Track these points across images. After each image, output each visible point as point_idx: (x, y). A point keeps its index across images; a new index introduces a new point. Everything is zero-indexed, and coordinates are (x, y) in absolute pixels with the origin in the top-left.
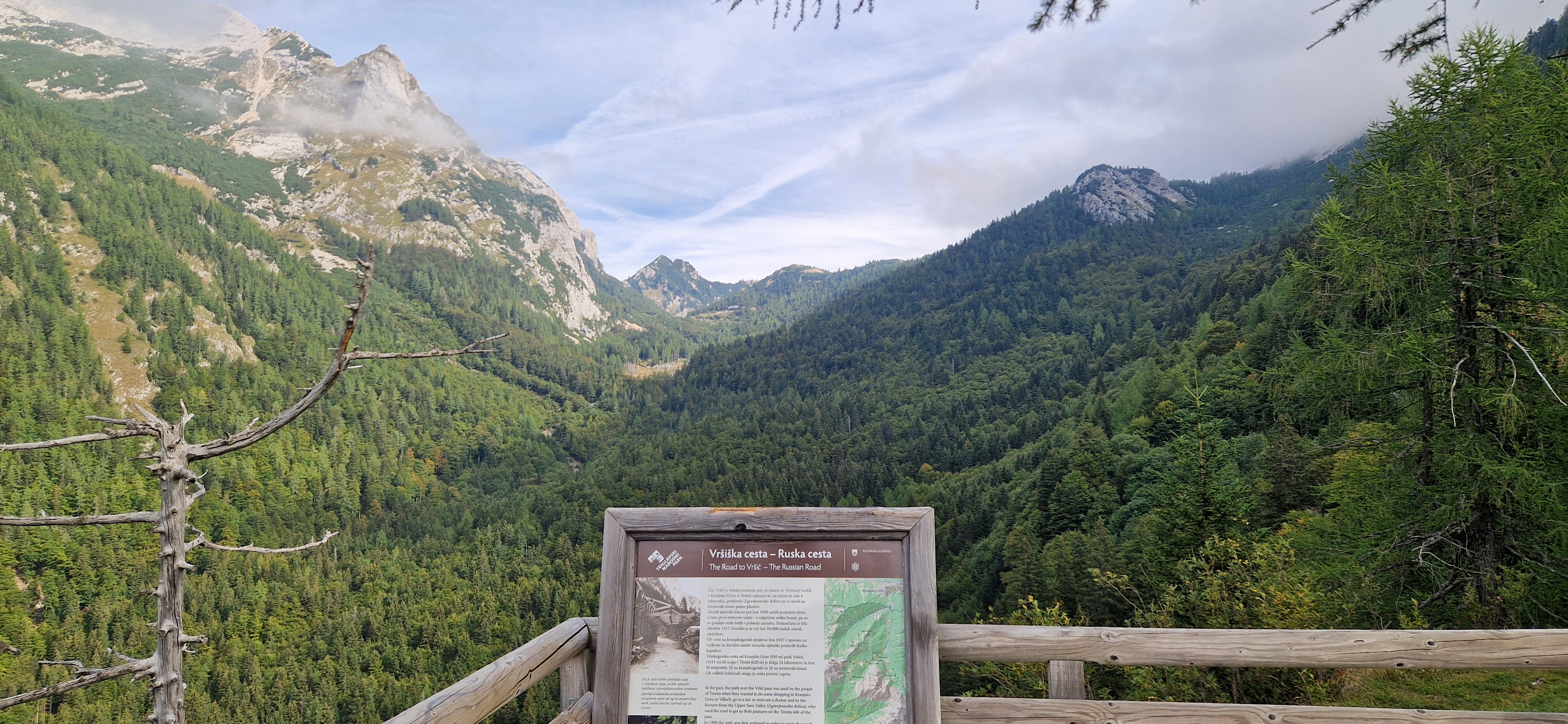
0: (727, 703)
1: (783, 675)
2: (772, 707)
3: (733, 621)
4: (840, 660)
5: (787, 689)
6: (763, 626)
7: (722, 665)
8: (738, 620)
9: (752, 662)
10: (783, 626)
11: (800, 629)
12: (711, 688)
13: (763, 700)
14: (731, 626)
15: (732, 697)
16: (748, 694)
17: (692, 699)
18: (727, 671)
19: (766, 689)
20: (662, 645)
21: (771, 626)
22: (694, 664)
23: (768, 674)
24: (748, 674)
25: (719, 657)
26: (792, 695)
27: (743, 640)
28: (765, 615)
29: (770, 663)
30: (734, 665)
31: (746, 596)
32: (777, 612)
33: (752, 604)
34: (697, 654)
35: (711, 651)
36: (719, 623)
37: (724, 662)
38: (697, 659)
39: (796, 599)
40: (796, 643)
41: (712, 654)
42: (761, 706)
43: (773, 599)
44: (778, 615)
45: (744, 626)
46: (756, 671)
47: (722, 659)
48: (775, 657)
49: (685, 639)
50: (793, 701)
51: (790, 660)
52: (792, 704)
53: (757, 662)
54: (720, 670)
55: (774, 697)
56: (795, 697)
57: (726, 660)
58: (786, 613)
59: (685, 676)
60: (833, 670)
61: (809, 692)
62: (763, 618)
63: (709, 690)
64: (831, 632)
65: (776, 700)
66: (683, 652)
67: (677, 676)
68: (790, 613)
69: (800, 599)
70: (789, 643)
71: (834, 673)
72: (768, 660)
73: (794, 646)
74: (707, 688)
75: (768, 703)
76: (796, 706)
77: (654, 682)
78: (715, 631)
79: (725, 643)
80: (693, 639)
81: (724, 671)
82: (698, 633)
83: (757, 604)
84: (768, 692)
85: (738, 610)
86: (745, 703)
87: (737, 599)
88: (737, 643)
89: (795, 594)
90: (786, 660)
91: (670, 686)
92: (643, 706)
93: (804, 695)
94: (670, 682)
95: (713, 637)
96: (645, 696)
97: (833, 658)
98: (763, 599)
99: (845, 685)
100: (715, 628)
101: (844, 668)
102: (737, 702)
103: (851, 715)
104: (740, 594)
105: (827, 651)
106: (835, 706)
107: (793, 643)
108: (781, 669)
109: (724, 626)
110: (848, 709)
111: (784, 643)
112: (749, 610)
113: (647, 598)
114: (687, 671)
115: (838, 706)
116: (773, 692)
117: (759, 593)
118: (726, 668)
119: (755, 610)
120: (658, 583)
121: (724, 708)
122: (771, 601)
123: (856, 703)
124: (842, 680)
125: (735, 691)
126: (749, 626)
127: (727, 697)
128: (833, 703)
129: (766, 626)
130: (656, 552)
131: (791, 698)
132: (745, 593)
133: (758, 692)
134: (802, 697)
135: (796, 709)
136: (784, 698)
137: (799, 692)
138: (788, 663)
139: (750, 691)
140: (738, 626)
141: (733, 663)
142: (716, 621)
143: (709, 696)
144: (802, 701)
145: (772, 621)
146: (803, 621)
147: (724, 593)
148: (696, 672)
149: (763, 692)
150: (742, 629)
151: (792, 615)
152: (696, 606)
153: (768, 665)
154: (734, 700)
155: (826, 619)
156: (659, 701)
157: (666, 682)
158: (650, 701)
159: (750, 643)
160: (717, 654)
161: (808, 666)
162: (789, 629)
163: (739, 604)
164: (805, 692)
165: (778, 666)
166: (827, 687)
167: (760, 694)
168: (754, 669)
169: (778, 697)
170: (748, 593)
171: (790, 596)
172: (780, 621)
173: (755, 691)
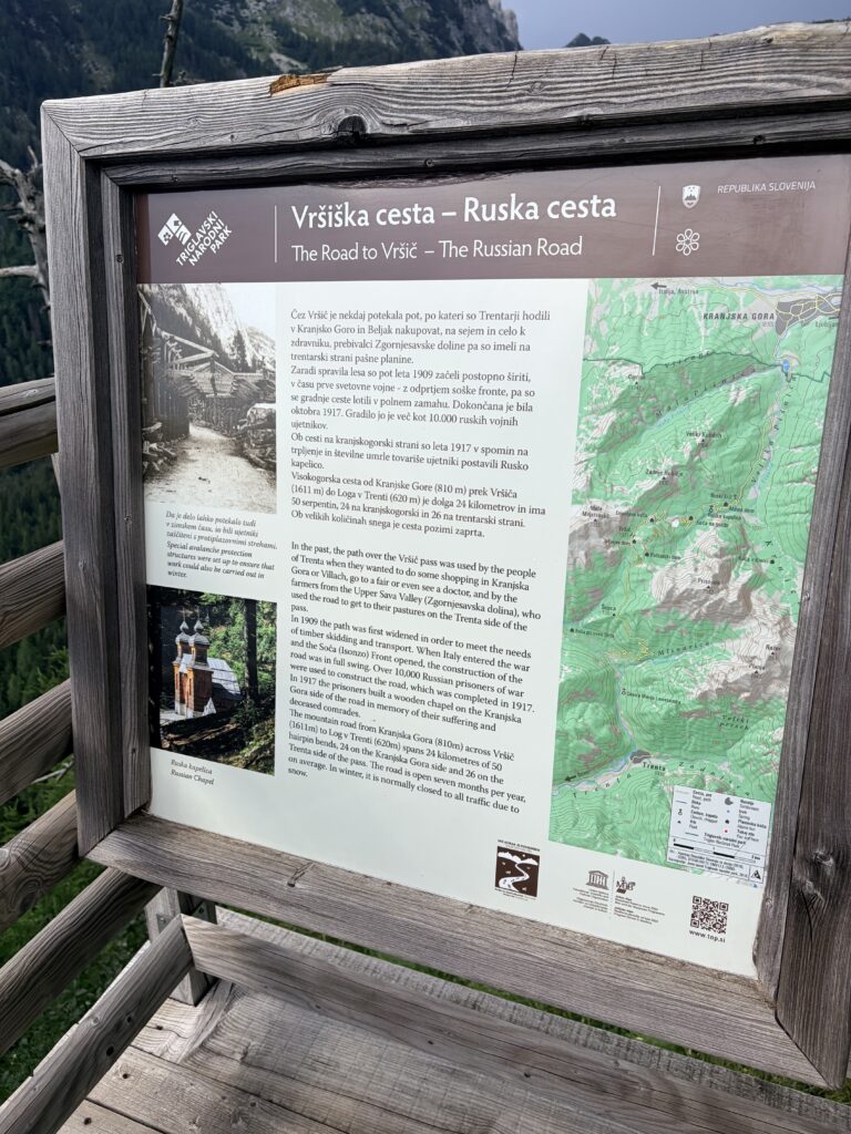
0: (338, 583)
1: (465, 533)
2: (436, 603)
3: (349, 394)
4: (614, 509)
5: (473, 567)
6: (420, 411)
7: (325, 498)
8: (360, 394)
9: (394, 498)
10: (469, 413)
11: (514, 422)
12: (305, 547)
13: (416, 586)
14: (344, 406)
15: (349, 573)
16: (383, 570)
17: (265, 566)
18: (338, 513)
19: (423, 562)
20: (199, 443)
21: (440, 411)
22: (267, 492)
23: (427, 529)
24: (385, 525)
25: (319, 480)
26: (485, 582)
27: (371, 444)
28: (426, 383)
29: (435, 502)
30: (352, 502)
31: (380, 330)
32: (456, 375)
33: (393, 353)
34: (271, 468)
35: (300, 465)
36: (316, 399)
37: (330, 492)
38: (273, 481)
39: (507, 340)
40: (499, 458)
41: (304, 471)
42: (411, 599)
43: (446, 339)
44: (458, 384)
45: (374, 408)
46: (402, 520)
47: (325, 486)
48: (448, 489)
49: (244, 434)
50: (485, 596)
51: (482, 500)
52: (482, 602)
53: (403, 498)
54: (321, 510)
55: (442, 584)
56: (490, 588)
57: (334, 487)
58: (478, 377)
59: (249, 516)
60: (594, 531)
61: (527, 581)
62: (420, 389)
63: (299, 552)
64: (592, 434)
65: (447, 590)
66: (241, 463)
67: (233, 514)
68: (488, 378)
69: (518, 340)
70: (481, 458)
71: (596, 541)
72: (430, 495)
73: (494, 465)
74: (294, 546)
75: (429, 593)
76: (491, 610)
77: (190, 522)
78: (307, 419)
79: (333, 447)
80: (261, 434)
81: (330, 512)
82: (271, 420)
83: (406, 353)
84: (427, 569)
85: (361, 366)
86: (376, 588)
87: (358, 338)
88: (359, 449)
89: (505, 325)
90: (474, 498)
91: (222, 535)
92: (172, 569)
93: (514, 586)
94: (221, 526)
95: (305, 432)
96: (174, 550)
97: (597, 502)
98: (422, 339)
99: (623, 573)
100: (310, 412)
101: (624, 530)
102: (358, 584)
103: (629, 647)
104: (365, 324)
105: (581, 484)
106: (590, 620)
107: (491, 457)
108: (459, 518)
109: (329, 405)
110: (624, 633)
111: (471, 456)
112: (387, 367)
113: (164, 334)
114: (252, 506)
115: (598, 623)
116: (440, 570)
117: (413, 324)
118: (334, 506)
119: (402, 367)
120: (183, 298)
121: (333, 595)
122: (442, 346)
123: (650, 621)
124: (616, 561)
125: (356, 560)
126: (386, 410)
127: (337, 570)
128: (585, 612)
129: (427, 411)
130: (174, 218)
131: (482, 589)
132: (375, 323)
133: (405, 566)
134: (508, 591)
135: (492, 616)
136: (466, 587)
137: (502, 578)
138: (477, 506)
139: (388, 564)
140: (359, 408)
141: (350, 495)
142: (311, 392)
143: (301, 565)
144: (509, 598)
145: (442, 398)
146: (522, 400)
147: (328, 323)
148: (271, 509)
149: (416, 568)
150: (371, 416)
151: (494, 385)
152: (265, 354)
153: (429, 508)
154: (353, 579)
155: (585, 398)
156: (202, 563)
157: (212, 525)
158: (184, 561)
159: (389, 451)
160: (314, 472)
161: (526, 517)
162: (483, 420)
163: (361, 352)
164: (516, 579)
165: (451, 511)
166: (574, 576)
167: (410, 573)
168: (398, 513)
169: (452, 585)
170: (385, 323)
171: (492, 332)
172: (462, 398)
173: (397, 564)
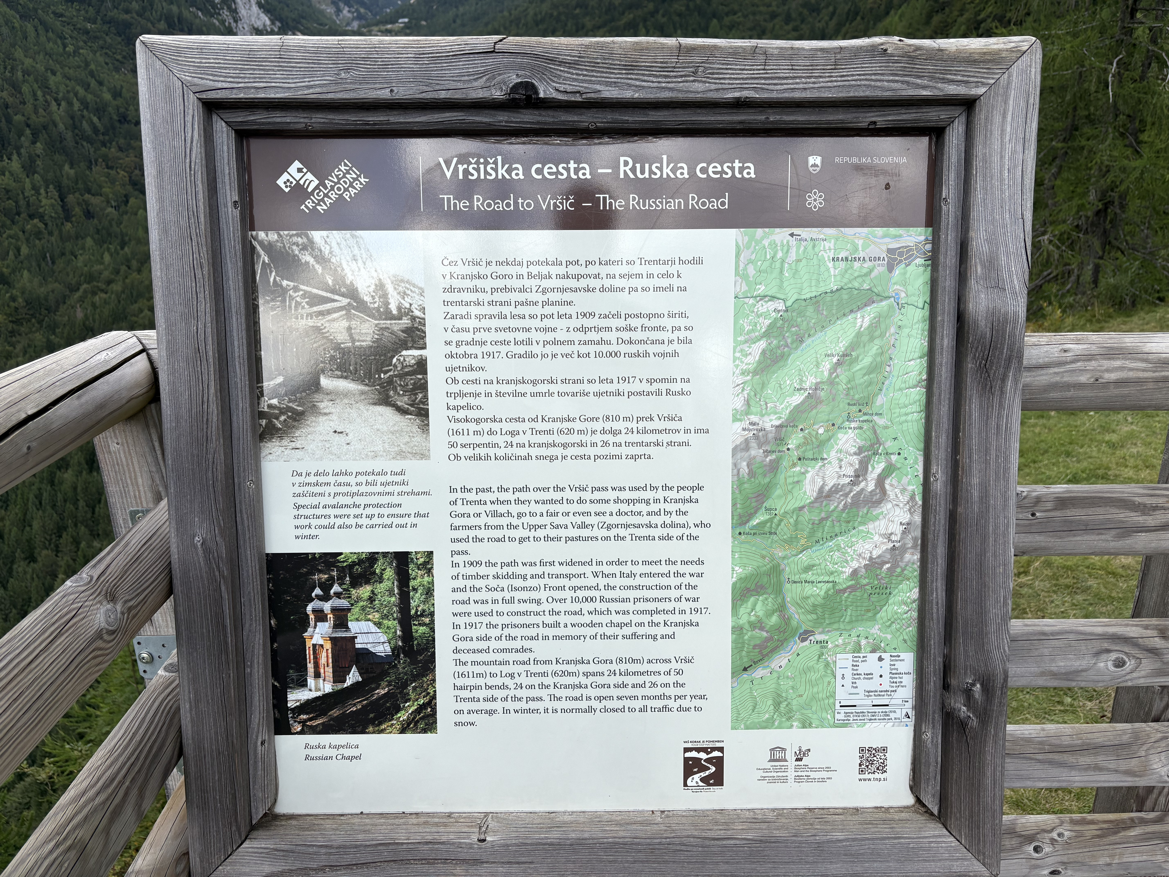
0: (504, 521)
1: (634, 457)
2: (609, 527)
3: (509, 336)
4: (770, 422)
5: (644, 489)
6: (584, 349)
7: (486, 439)
8: (521, 336)
9: (561, 432)
10: (632, 349)
11: (675, 354)
12: (464, 489)
13: (589, 514)
14: (504, 349)
15: (515, 509)
16: (552, 502)
17: (418, 515)
18: (501, 452)
19: (594, 489)
21: (605, 348)
23: (597, 457)
24: (552, 459)
25: (478, 421)
26: (656, 501)
27: (534, 383)
28: (588, 323)
29: (604, 432)
30: (516, 440)
31: (540, 276)
32: (618, 315)
33: (554, 297)
34: (423, 414)
35: (456, 408)
36: (473, 343)
37: (491, 432)
38: (425, 427)
39: (665, 282)
40: (663, 386)
41: (462, 414)
42: (583, 526)
43: (607, 283)
44: (621, 323)
45: (536, 349)
46: (571, 451)
47: (486, 426)
48: (617, 418)
49: (390, 382)
50: (658, 513)
51: (650, 425)
52: (655, 519)
53: (570, 431)
54: (483, 451)
55: (614, 508)
56: (662, 506)
57: (496, 427)
58: (639, 316)
59: (397, 465)
60: (753, 444)
61: (696, 495)
62: (583, 329)
63: (460, 495)
64: (749, 360)
65: (619, 513)
66: (387, 411)
67: (378, 465)
68: (649, 316)
69: (676, 282)
70: (647, 387)
71: (756, 452)
72: (598, 426)
73: (659, 393)
74: (452, 490)
75: (602, 518)
76: (664, 525)
77: (321, 480)
78: (464, 362)
79: (492, 388)
80: (410, 381)
81: (491, 452)
82: (422, 366)
83: (567, 296)
84: (598, 495)
85: (521, 310)
86: (546, 520)
87: (517, 284)
88: (521, 388)
89: (663, 269)
90: (641, 425)
91: (363, 489)
92: (301, 532)
93: (684, 501)
94: (362, 479)
95: (460, 376)
96: (302, 511)
97: (754, 418)
98: (583, 283)
99: (781, 477)
100: (465, 355)
101: (780, 440)
102: (527, 520)
103: (792, 540)
104: (523, 271)
105: (739, 403)
106: (755, 522)
107: (655, 386)
108: (628, 444)
109: (486, 349)
110: (786, 528)
111: (637, 387)
112: (548, 310)
113: (285, 283)
114: (401, 455)
115: (763, 523)
116: (611, 495)
117: (573, 270)
118: (496, 445)
119: (563, 309)
120: (310, 246)
121: (498, 534)
122: (603, 289)
123: (806, 515)
124: (774, 467)
125: (523, 496)
126: (549, 349)
127: (502, 509)
128: (751, 517)
129: (592, 349)
130: (297, 165)
131: (654, 507)
132: (534, 269)
133: (575, 496)
134: (680, 506)
135: (665, 532)
136: (638, 507)
137: (673, 495)
138: (645, 431)
139: (557, 496)
140: (521, 349)
141: (512, 433)
142: (467, 337)
143: (460, 508)
144: (680, 513)
145: (606, 336)
146: (682, 334)
147: (483, 270)
148: (424, 456)
149: (587, 496)
150: (532, 356)
151: (655, 322)
152: (412, 302)
153: (598, 438)
154: (520, 515)
155: (739, 330)
156: (339, 522)
157: (351, 480)
158: (315, 522)
159: (553, 388)
160: (472, 414)
161: (693, 438)
162: (646, 354)
163: (521, 297)
164: (687, 494)
165: (619, 439)
166: (739, 483)
167: (581, 501)
168: (565, 446)
169: (624, 507)
170: (545, 270)
171: (650, 276)
172: (626, 335)
173: (568, 494)
